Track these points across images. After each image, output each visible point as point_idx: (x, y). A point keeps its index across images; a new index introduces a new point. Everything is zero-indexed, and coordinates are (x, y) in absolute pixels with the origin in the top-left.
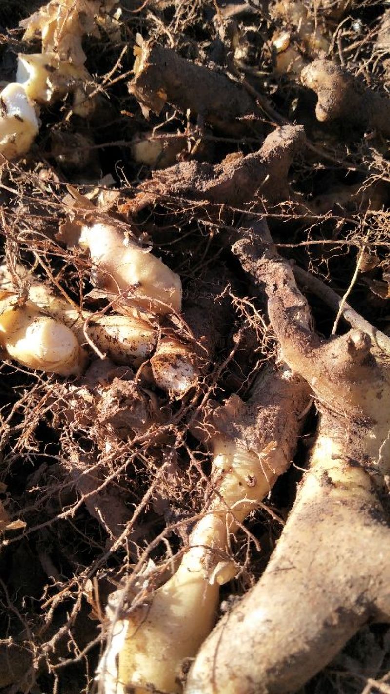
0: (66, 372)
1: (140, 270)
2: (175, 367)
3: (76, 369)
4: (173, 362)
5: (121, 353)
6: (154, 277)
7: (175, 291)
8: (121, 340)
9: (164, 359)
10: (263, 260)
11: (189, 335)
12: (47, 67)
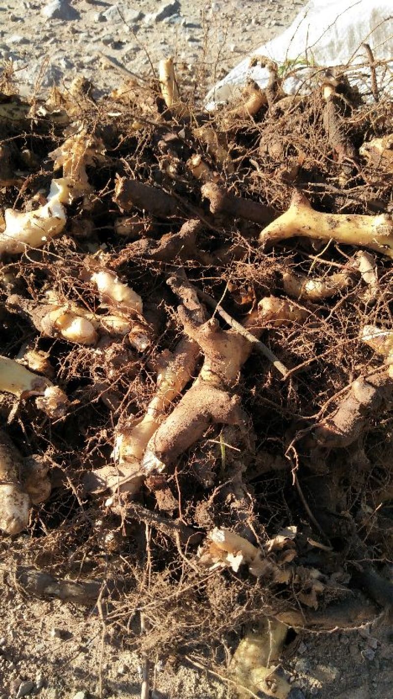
0: (89, 343)
1: (122, 294)
2: (140, 337)
3: (94, 341)
4: (138, 335)
5: (115, 333)
6: (129, 298)
7: (139, 304)
8: (114, 327)
9: (135, 334)
10: (181, 287)
11: (145, 323)
12: (68, 186)
